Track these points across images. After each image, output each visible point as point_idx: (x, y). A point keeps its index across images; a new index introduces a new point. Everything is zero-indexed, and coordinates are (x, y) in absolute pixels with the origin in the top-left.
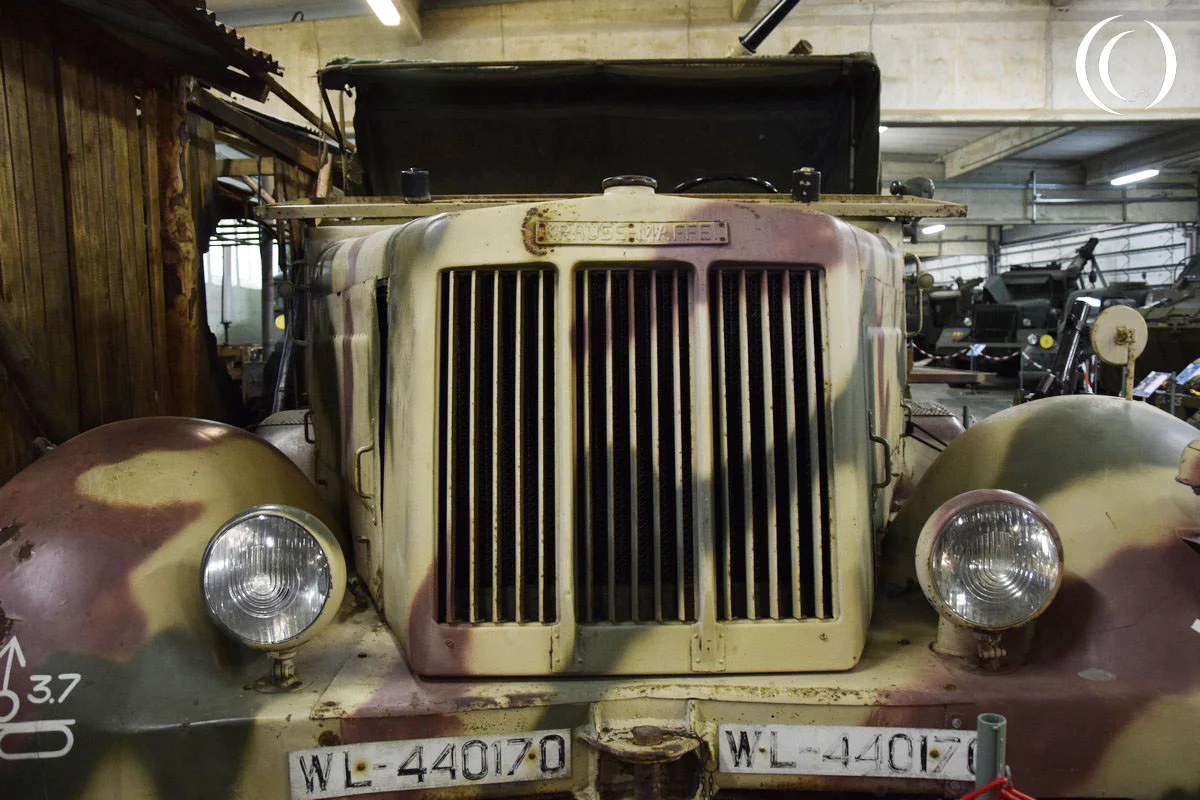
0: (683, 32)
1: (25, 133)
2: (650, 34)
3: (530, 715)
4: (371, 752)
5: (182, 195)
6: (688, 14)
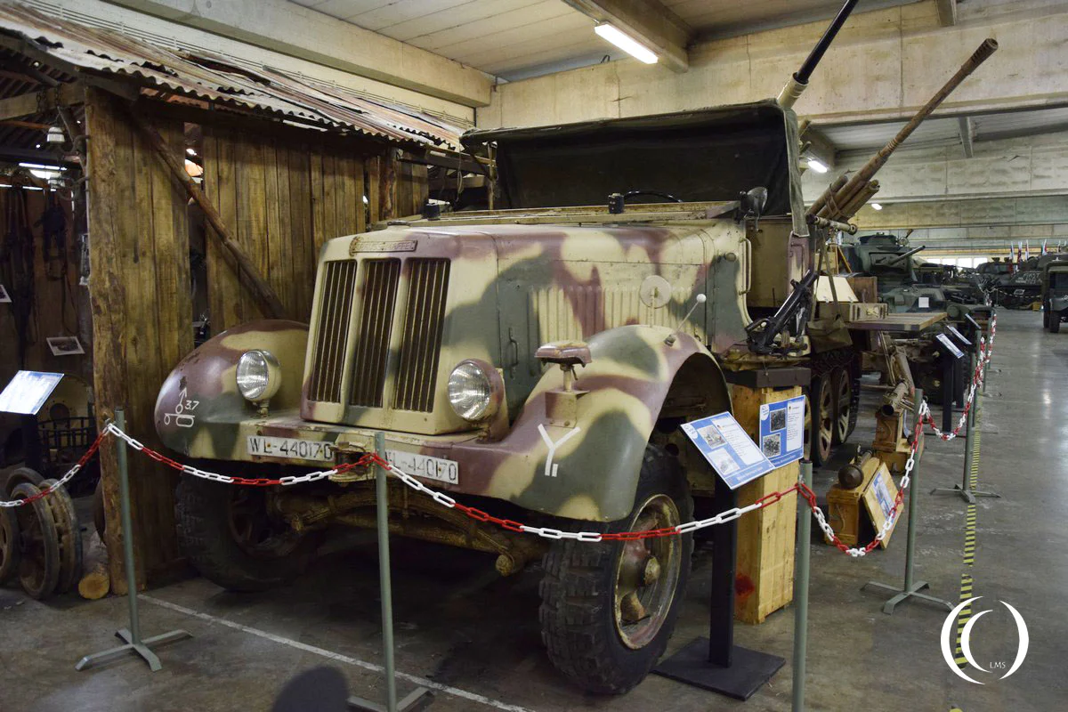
0: (897, 41)
1: (287, 192)
2: (870, 45)
3: (321, 435)
4: (272, 440)
5: (390, 211)
6: (899, 26)
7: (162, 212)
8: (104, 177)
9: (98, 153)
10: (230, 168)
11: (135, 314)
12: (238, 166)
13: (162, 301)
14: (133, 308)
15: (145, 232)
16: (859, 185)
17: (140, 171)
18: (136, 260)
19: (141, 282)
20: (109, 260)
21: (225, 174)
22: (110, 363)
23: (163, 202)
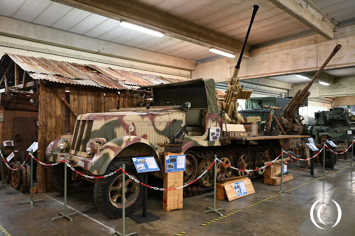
0: (315, 45)
6: (315, 40)
7: (58, 107)
8: (42, 100)
9: (41, 95)
10: (77, 97)
11: (49, 130)
12: (80, 96)
13: (57, 127)
14: (49, 128)
15: (54, 112)
16: (303, 93)
17: (53, 98)
18: (51, 118)
19: (52, 123)
20: (42, 118)
21: (76, 98)
22: (41, 140)
23: (59, 105)
